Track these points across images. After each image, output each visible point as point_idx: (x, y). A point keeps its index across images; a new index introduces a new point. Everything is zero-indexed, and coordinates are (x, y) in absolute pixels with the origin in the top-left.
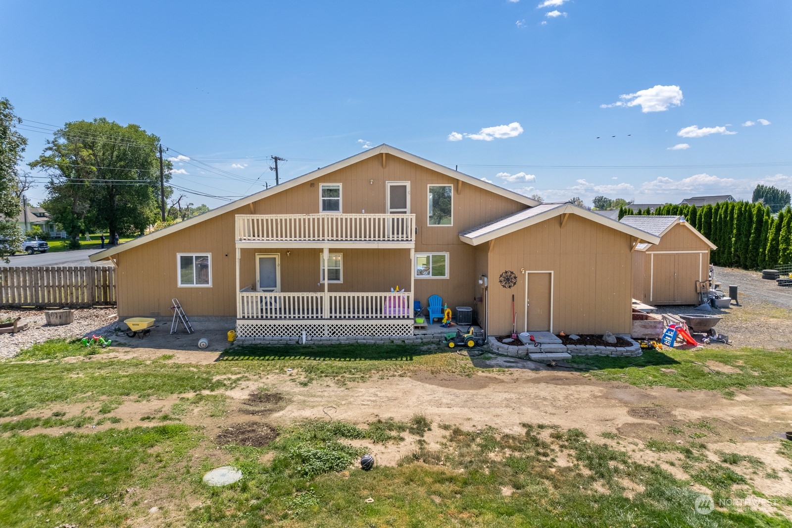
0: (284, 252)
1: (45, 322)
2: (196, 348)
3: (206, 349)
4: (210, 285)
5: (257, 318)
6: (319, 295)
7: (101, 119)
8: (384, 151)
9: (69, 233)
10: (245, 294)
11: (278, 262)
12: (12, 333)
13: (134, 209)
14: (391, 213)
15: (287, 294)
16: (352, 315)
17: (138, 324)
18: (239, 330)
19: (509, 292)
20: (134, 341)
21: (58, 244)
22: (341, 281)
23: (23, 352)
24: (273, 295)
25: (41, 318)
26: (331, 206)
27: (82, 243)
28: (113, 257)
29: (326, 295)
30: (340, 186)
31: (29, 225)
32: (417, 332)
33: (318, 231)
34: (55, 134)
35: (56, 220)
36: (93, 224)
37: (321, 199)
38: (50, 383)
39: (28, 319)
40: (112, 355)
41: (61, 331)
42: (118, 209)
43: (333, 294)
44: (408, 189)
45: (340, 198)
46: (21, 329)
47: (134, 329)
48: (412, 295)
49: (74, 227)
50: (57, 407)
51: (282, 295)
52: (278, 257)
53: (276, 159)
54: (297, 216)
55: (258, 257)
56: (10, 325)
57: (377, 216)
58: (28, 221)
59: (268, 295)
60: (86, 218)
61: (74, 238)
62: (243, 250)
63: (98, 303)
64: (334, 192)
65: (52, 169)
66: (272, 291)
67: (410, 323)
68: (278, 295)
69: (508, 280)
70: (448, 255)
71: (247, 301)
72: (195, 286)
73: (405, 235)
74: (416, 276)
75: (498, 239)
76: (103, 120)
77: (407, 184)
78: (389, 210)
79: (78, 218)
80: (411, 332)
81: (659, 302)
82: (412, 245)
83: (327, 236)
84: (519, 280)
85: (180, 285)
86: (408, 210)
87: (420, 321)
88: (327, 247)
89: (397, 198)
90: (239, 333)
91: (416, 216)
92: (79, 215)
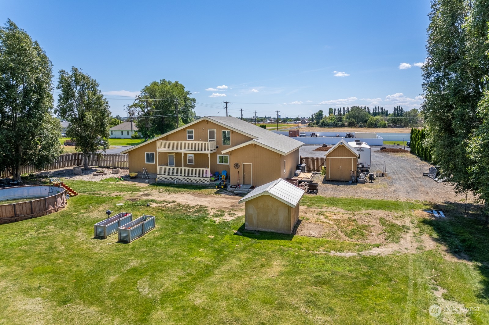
0: (176, 153)
1: (112, 173)
2: (144, 182)
3: (148, 183)
4: (154, 163)
5: (163, 175)
6: (181, 168)
7: (163, 80)
8: (205, 119)
10: (160, 167)
11: (174, 156)
12: (102, 175)
14: (210, 141)
15: (177, 168)
16: (191, 175)
17: (133, 174)
18: (158, 178)
19: (237, 170)
20: (131, 180)
22: (194, 164)
23: (102, 180)
24: (173, 167)
25: (111, 171)
26: (190, 137)
28: (127, 153)
29: (183, 168)
30: (193, 130)
31: (133, 132)
32: (211, 182)
33: (180, 147)
34: (141, 91)
36: (154, 132)
37: (187, 135)
38: (103, 187)
39: (106, 171)
40: (127, 183)
41: (114, 176)
43: (185, 168)
44: (215, 132)
45: (193, 135)
46: (105, 174)
47: (131, 176)
48: (209, 169)
49: (146, 134)
50: (101, 192)
51: (175, 168)
53: (227, 103)
54: (174, 142)
55: (168, 154)
56: (102, 173)
57: (205, 142)
58: (133, 130)
59: (171, 167)
60: (150, 129)
62: (160, 153)
64: (191, 133)
65: (137, 108)
66: (172, 166)
67: (209, 179)
68: (174, 167)
69: (237, 166)
70: (229, 156)
71: (160, 169)
72: (150, 163)
73: (207, 149)
74: (218, 163)
75: (231, 152)
76: (164, 80)
77: (215, 130)
78: (209, 139)
79: (148, 130)
80: (209, 182)
81: (333, 179)
82: (209, 153)
83: (183, 149)
84: (240, 166)
85: (146, 163)
86: (215, 139)
87: (213, 179)
88: (183, 152)
89: (212, 134)
90: (158, 179)
91: (217, 142)
92: (148, 128)
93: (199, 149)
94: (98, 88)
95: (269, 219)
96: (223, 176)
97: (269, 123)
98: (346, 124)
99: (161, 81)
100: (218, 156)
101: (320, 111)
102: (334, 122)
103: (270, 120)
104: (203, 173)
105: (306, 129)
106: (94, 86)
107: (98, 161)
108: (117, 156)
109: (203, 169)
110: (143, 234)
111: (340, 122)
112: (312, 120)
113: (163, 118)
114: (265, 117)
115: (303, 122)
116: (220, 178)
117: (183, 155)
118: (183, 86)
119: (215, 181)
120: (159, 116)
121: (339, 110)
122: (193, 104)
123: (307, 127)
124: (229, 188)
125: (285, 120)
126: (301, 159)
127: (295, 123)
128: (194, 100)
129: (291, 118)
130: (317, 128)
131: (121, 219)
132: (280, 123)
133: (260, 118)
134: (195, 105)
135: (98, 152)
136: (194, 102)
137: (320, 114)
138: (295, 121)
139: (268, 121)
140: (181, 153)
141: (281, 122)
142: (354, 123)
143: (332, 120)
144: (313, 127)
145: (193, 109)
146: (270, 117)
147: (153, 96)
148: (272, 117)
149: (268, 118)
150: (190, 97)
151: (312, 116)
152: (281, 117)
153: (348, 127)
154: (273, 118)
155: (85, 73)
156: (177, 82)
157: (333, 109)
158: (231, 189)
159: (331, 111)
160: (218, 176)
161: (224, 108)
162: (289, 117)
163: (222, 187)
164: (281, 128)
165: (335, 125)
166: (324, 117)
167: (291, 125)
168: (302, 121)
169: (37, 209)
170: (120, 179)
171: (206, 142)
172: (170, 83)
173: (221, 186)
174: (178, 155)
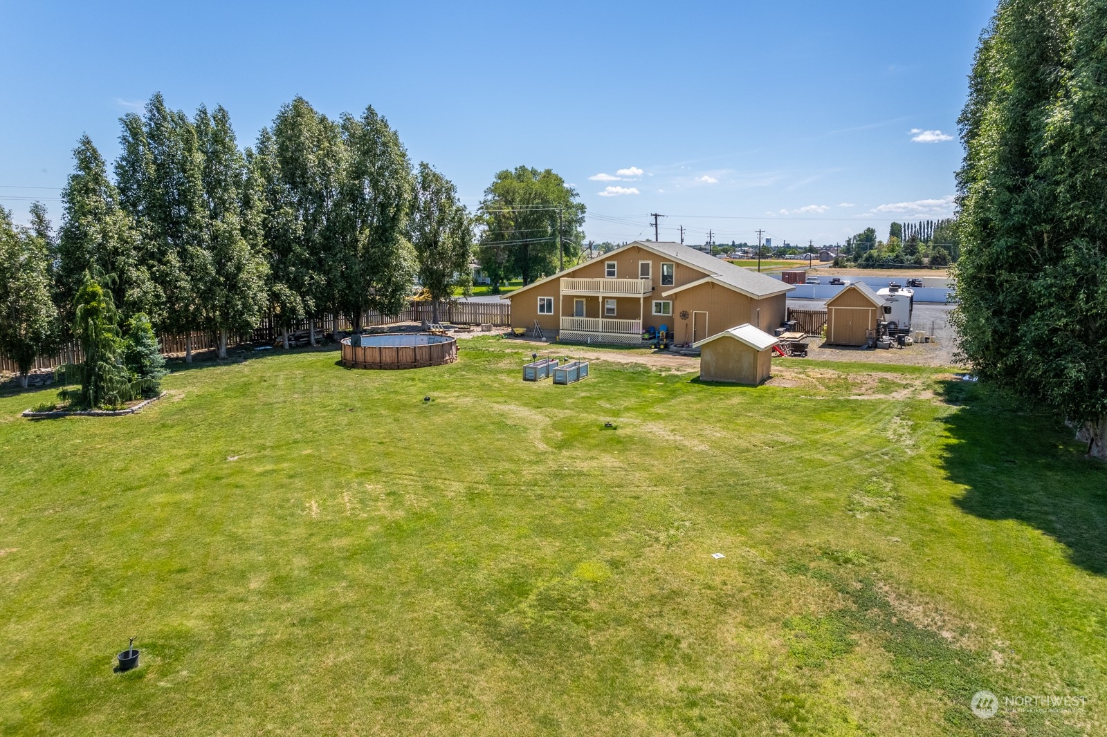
0: (587, 297)
1: (481, 330)
2: (541, 341)
3: (546, 342)
4: (552, 314)
5: (569, 330)
6: (598, 320)
7: (521, 167)
8: (635, 245)
9: (492, 280)
10: (564, 317)
11: (585, 302)
12: (469, 332)
13: (544, 259)
14: (642, 278)
15: (589, 319)
16: (612, 330)
17: (519, 331)
18: (561, 334)
19: (685, 322)
20: (517, 338)
21: (484, 289)
22: (615, 313)
25: (478, 328)
26: (611, 274)
27: (502, 289)
28: (510, 297)
29: (600, 320)
30: (616, 263)
32: (644, 341)
33: (597, 287)
35: (484, 269)
36: (511, 271)
37: (606, 269)
39: (470, 327)
41: (487, 333)
42: (531, 259)
43: (604, 320)
44: (650, 265)
45: (616, 270)
47: (517, 333)
48: (641, 321)
49: (496, 275)
52: (584, 300)
53: (656, 216)
54: (588, 279)
55: (575, 300)
60: (505, 267)
61: (496, 284)
62: (563, 296)
63: (504, 325)
64: (613, 266)
66: (580, 317)
67: (640, 336)
68: (584, 319)
69: (684, 316)
70: (671, 302)
71: (564, 321)
72: (545, 313)
73: (637, 291)
74: (654, 313)
75: (676, 294)
76: (523, 168)
77: (650, 262)
78: (640, 277)
79: (500, 267)
80: (640, 341)
81: (838, 343)
82: (641, 296)
83: (601, 290)
84: (690, 316)
85: (539, 313)
86: (650, 276)
87: (646, 336)
88: (601, 295)
89: (645, 269)
90: (561, 336)
91: (653, 280)
92: (500, 264)
93: (627, 291)
94: (457, 196)
95: (730, 366)
96: (662, 333)
97: (741, 257)
98: (926, 260)
99: (516, 169)
100: (654, 302)
101: (869, 229)
102: (897, 256)
103: (745, 252)
104: (631, 326)
105: (827, 271)
106: (450, 189)
107: (450, 313)
108: (481, 305)
109: (632, 321)
110: (578, 379)
111: (910, 257)
112: (848, 250)
113: (526, 246)
114: (733, 245)
115: (824, 256)
116: (657, 335)
117: (601, 300)
118: (561, 179)
119: (650, 339)
120: (519, 242)
121: (918, 227)
122: (580, 216)
123: (830, 267)
124: (672, 347)
125: (782, 252)
126: (790, 313)
127: (805, 259)
128: (582, 208)
129: (797, 247)
130: (856, 270)
131: (550, 363)
132: (768, 257)
133: (720, 245)
134: (584, 217)
135: (453, 297)
136: (583, 212)
137: (867, 236)
138: (805, 253)
139: (740, 253)
140: (597, 298)
141: (771, 257)
142: (944, 259)
143: (893, 251)
144: (845, 267)
145: (580, 225)
146: (745, 245)
147: (509, 203)
148: (749, 244)
149: (740, 246)
150: (575, 201)
151: (849, 242)
152: (773, 244)
153: (931, 268)
154: (752, 247)
155: (438, 171)
156: (548, 172)
157: (900, 226)
158: (675, 348)
159: (895, 230)
160: (654, 333)
161: (652, 225)
162: (792, 245)
163: (662, 347)
164: (769, 269)
165: (897, 264)
166: (877, 244)
167: (793, 263)
168: (822, 253)
169: (435, 356)
170: (501, 337)
171: (636, 280)
172: (534, 173)
173: (660, 345)
174: (592, 300)
